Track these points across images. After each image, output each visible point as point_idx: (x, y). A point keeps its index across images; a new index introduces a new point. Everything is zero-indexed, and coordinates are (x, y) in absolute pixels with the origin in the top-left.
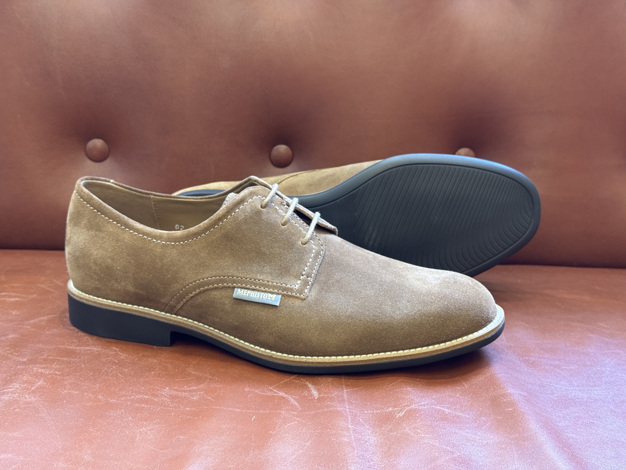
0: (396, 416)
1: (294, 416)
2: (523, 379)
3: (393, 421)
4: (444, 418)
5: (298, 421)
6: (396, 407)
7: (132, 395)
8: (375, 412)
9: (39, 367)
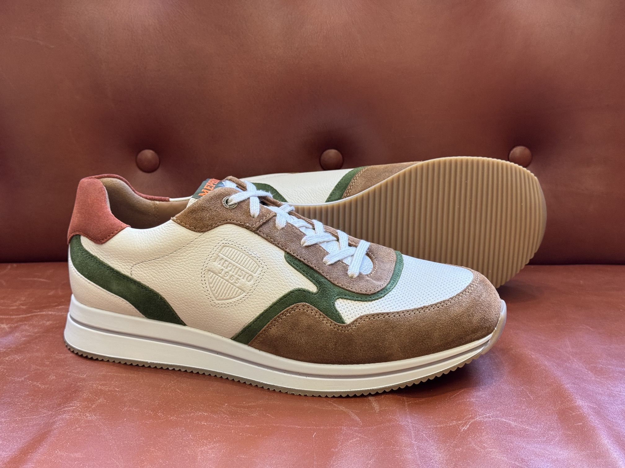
0: (460, 429)
1: (355, 432)
2: (591, 389)
3: (458, 436)
4: (511, 431)
5: (360, 437)
6: (460, 421)
7: (192, 412)
8: (438, 426)
9: (98, 384)
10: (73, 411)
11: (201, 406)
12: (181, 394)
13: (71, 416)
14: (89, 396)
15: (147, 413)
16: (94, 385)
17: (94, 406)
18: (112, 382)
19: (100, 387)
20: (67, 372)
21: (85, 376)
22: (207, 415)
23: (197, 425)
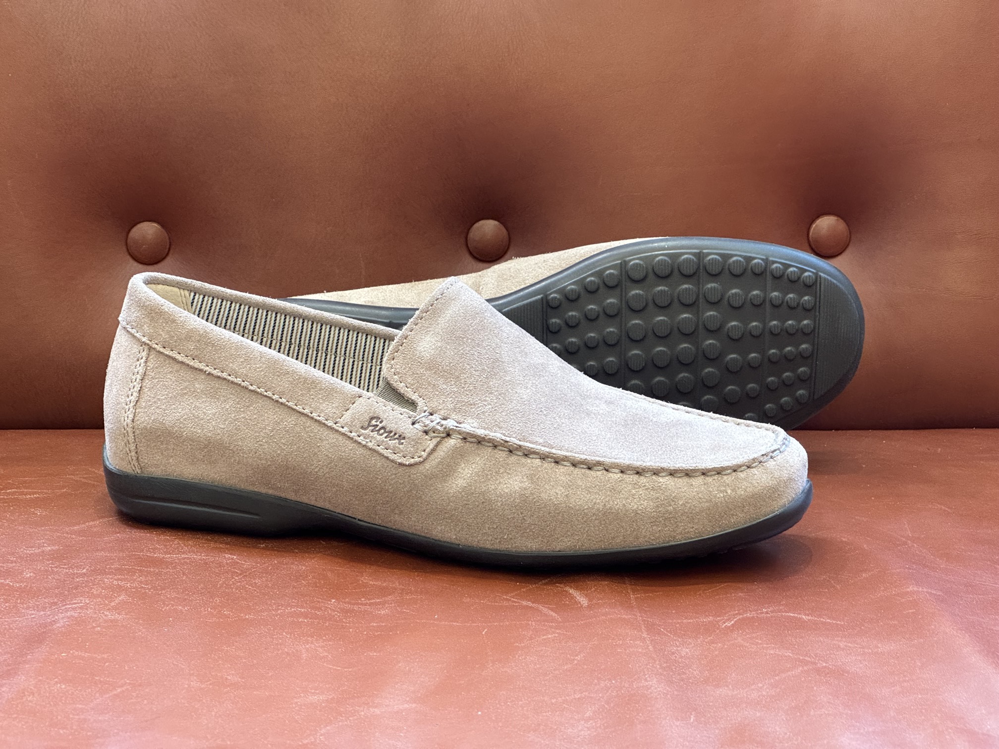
1: (551, 628)
3: (715, 631)
4: (802, 626)
5: (558, 633)
6: (719, 617)
7: (278, 609)
8: (685, 621)
9: (112, 578)
10: (81, 608)
11: (293, 602)
12: (255, 590)
13: (80, 613)
14: (101, 592)
15: (205, 611)
16: (106, 580)
17: (113, 604)
18: (135, 578)
19: (115, 582)
20: (51, 567)
21: (85, 571)
22: (304, 612)
23: (292, 621)
